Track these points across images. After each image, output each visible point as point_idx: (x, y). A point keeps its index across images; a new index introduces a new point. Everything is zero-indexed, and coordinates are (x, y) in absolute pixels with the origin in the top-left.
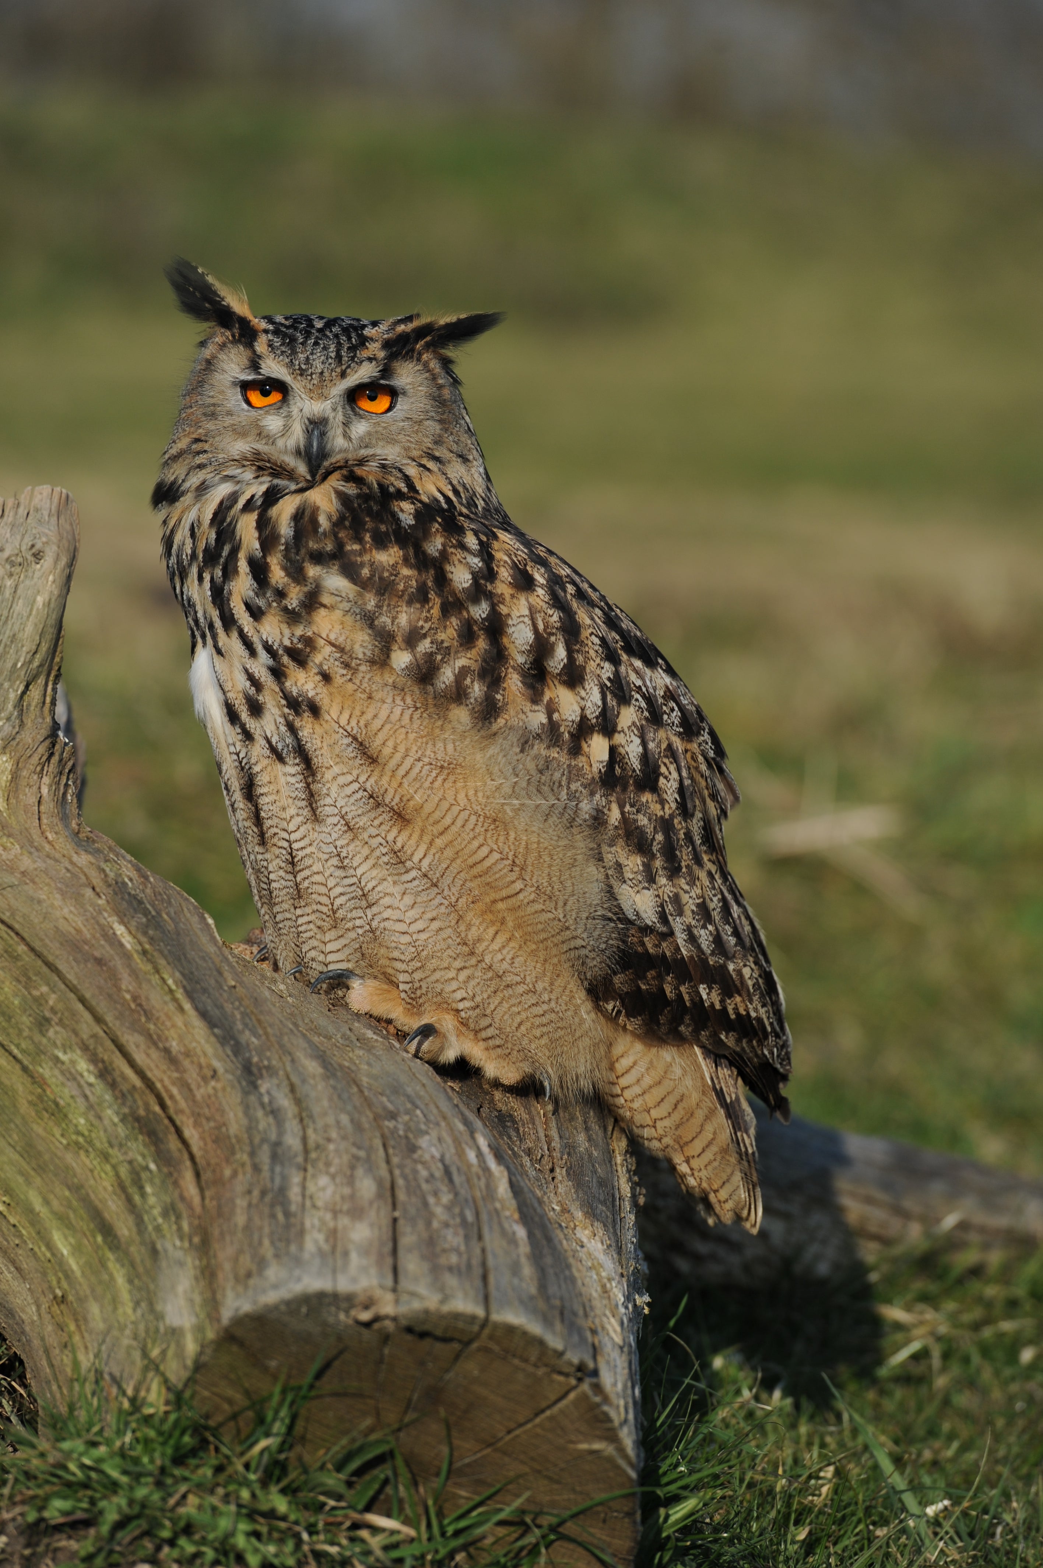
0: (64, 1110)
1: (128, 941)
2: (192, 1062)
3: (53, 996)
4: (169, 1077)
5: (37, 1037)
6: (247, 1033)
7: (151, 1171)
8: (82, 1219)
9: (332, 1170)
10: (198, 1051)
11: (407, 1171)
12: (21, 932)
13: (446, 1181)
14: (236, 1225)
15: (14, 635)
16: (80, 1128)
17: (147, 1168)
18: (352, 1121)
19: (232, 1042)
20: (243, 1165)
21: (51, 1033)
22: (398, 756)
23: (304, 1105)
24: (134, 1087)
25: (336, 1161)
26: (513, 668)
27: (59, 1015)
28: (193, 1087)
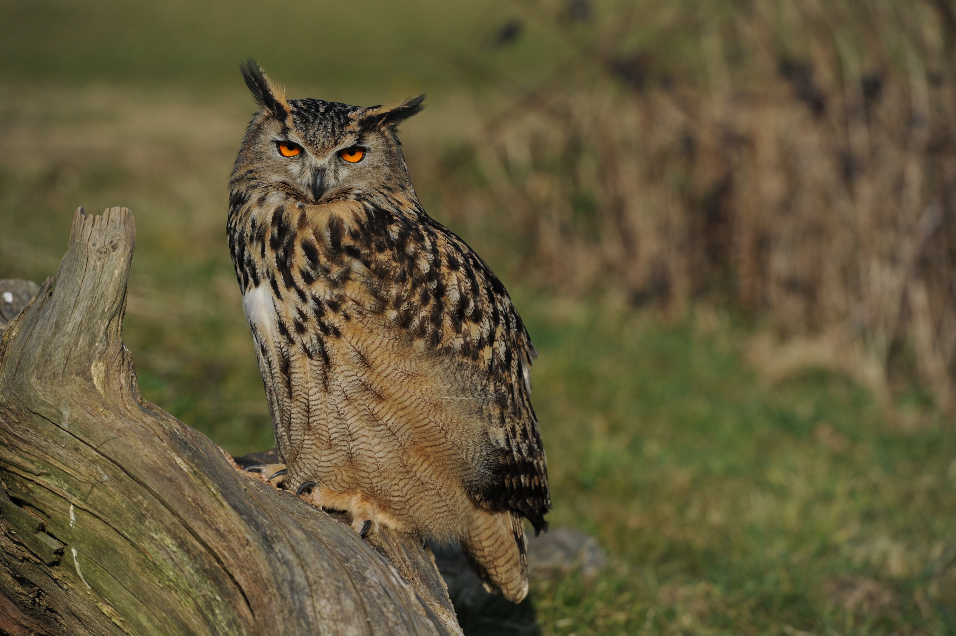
0: (160, 568)
1: (184, 467)
2: (234, 536)
3: (146, 501)
4: (221, 546)
5: (139, 526)
6: (260, 516)
7: (217, 601)
8: (174, 629)
9: (327, 595)
10: (236, 529)
11: (366, 593)
12: (122, 465)
13: (387, 597)
14: (278, 631)
15: (103, 293)
16: (170, 577)
17: (215, 599)
18: (329, 565)
19: (254, 523)
20: (274, 595)
21: (147, 523)
22: (384, 366)
23: (301, 557)
24: (201, 552)
25: (328, 590)
26: (447, 313)
27: (151, 512)
28: (236, 550)
